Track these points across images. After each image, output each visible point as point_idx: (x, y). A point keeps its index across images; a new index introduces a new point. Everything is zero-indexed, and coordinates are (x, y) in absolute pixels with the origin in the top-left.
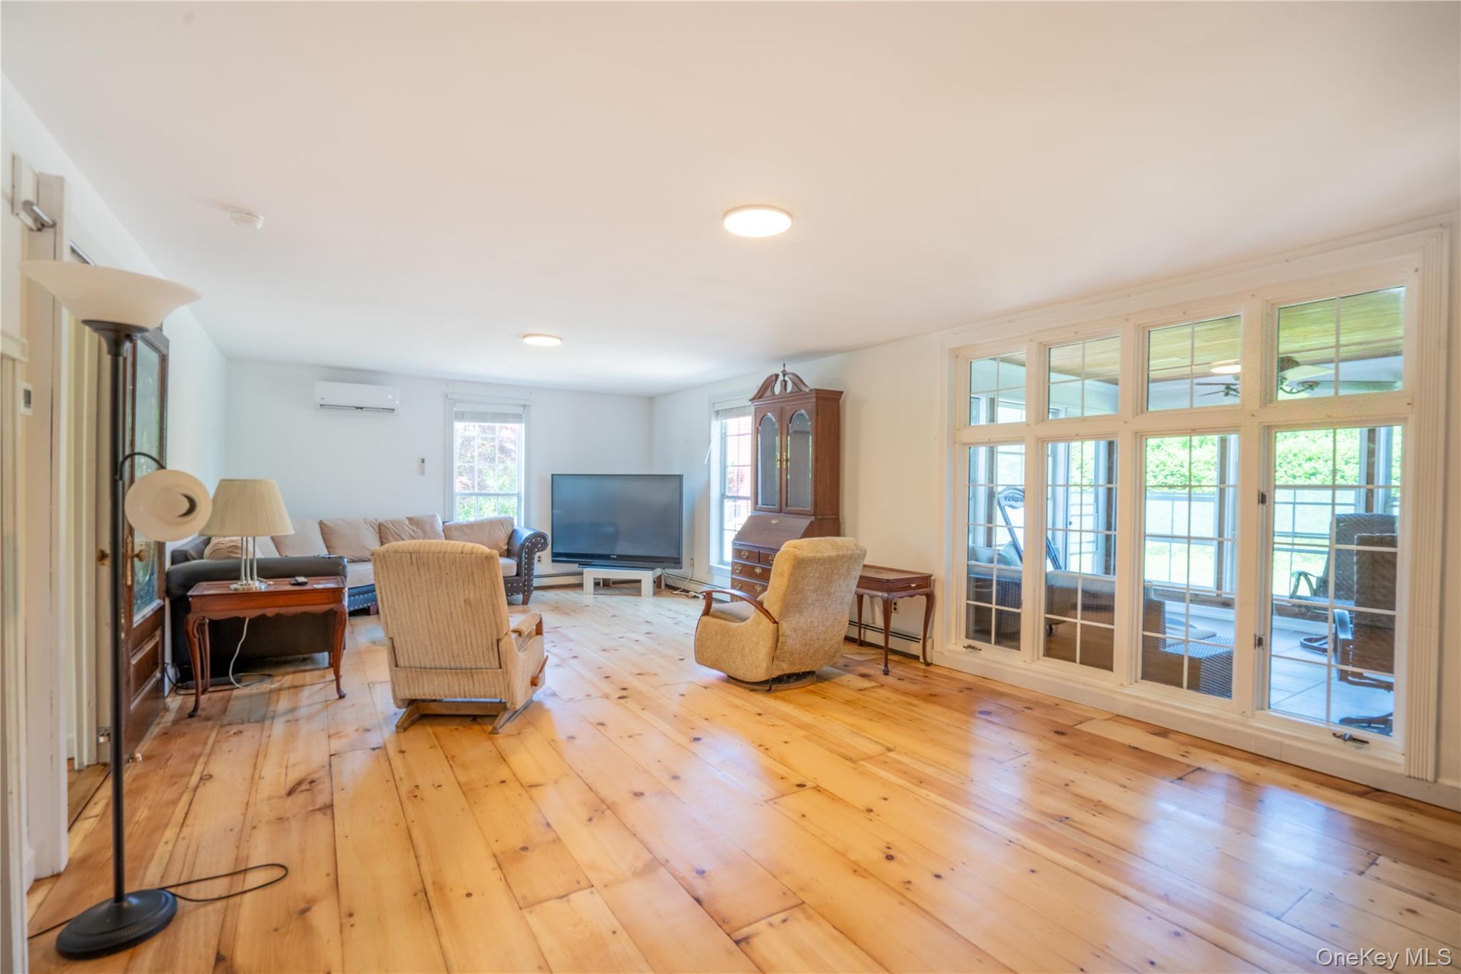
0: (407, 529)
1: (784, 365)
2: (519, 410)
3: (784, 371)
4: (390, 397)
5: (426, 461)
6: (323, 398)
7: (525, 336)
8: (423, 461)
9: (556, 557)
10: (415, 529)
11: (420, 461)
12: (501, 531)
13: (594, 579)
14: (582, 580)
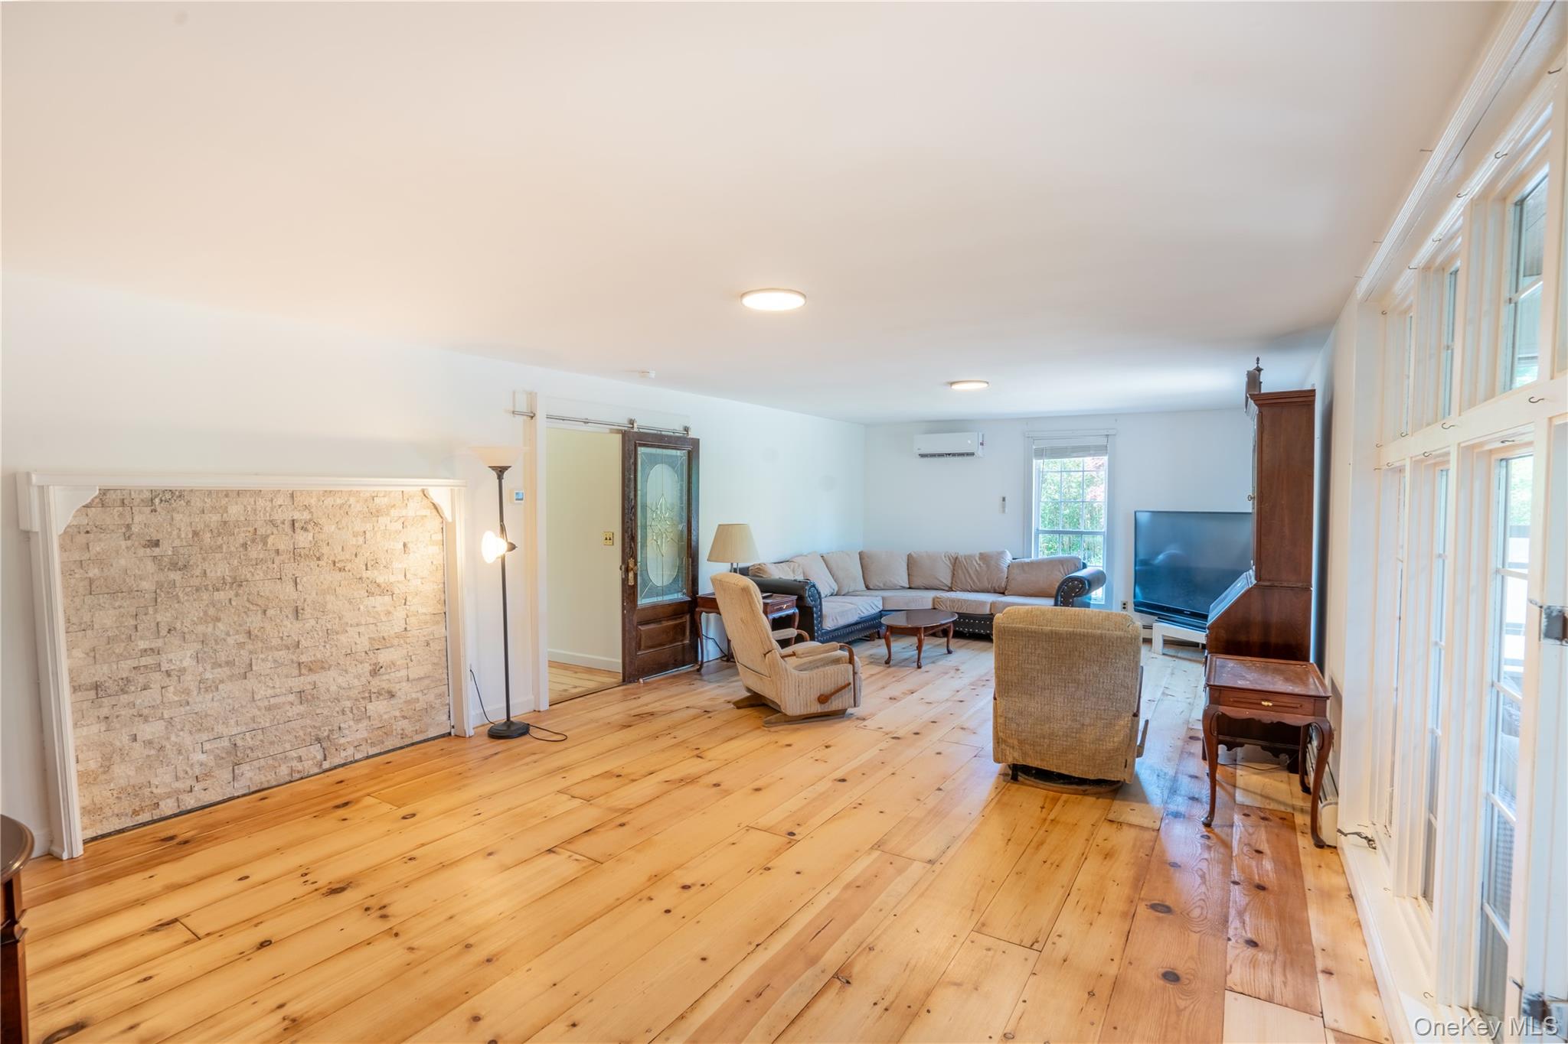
0: (975, 564)
1: (1258, 359)
2: (1102, 441)
3: (1258, 367)
4: (969, 442)
5: (1006, 499)
6: (919, 449)
7: (952, 383)
8: (1004, 499)
9: (1138, 606)
10: (982, 565)
11: (1002, 499)
12: (1060, 571)
13: (1163, 636)
14: (1151, 634)
